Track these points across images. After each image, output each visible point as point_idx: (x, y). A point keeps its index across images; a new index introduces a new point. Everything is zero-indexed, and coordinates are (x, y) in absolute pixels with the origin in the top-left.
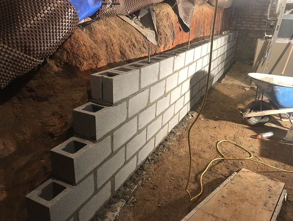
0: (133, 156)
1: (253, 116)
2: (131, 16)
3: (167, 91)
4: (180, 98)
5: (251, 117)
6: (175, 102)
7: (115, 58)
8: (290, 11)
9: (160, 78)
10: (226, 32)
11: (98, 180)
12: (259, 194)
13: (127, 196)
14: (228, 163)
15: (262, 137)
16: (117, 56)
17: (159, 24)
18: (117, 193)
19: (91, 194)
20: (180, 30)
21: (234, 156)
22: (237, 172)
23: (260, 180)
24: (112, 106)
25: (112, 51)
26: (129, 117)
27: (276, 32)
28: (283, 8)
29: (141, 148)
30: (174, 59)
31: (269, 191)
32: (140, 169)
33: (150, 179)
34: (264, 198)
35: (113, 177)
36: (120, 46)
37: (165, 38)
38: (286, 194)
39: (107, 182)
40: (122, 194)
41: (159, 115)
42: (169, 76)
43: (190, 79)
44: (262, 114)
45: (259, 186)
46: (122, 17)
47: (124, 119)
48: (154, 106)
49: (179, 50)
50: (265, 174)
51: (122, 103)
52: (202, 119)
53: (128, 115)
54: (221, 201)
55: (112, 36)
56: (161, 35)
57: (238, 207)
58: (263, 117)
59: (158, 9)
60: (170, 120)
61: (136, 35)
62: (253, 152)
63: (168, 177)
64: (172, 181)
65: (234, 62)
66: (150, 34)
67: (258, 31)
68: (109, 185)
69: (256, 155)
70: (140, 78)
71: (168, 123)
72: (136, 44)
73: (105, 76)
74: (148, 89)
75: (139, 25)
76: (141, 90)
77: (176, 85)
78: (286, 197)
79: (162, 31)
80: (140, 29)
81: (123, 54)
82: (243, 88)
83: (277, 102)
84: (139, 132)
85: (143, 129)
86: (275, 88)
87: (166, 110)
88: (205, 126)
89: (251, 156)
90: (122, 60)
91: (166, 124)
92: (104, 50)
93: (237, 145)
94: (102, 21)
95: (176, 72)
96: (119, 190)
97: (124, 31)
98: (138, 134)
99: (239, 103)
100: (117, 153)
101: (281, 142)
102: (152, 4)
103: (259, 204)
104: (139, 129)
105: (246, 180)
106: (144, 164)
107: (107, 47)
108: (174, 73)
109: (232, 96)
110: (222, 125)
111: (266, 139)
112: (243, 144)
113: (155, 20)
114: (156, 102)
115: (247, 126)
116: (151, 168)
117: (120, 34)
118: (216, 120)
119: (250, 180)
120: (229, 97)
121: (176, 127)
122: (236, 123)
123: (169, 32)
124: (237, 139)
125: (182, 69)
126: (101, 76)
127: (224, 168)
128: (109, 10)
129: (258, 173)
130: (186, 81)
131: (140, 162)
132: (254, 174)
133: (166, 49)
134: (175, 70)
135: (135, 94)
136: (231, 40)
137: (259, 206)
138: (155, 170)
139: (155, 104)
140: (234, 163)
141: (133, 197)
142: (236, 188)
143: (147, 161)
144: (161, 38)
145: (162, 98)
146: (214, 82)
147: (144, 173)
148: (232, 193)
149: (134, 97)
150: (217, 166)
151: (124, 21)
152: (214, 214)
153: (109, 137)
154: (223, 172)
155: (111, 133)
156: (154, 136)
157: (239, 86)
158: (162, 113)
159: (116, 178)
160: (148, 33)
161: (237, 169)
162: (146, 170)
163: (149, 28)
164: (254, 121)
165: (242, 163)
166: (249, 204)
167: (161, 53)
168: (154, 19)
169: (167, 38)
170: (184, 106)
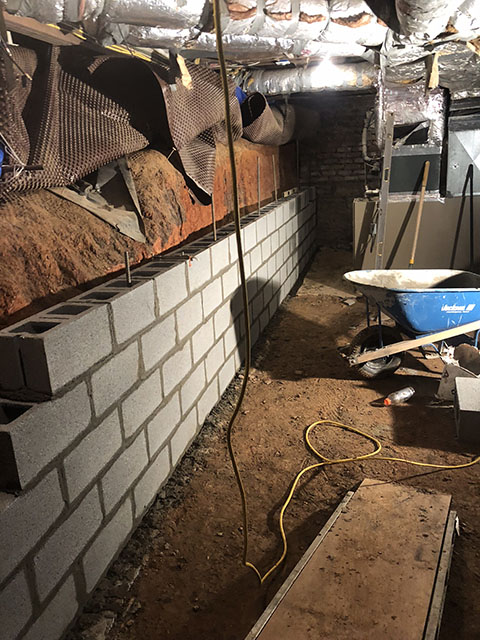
0: (122, 502)
1: (369, 360)
2: (78, 186)
3: (181, 338)
4: (214, 345)
5: (365, 363)
6: (205, 356)
7: (51, 285)
8: (404, 140)
9: (161, 314)
10: (291, 191)
11: (38, 581)
12: (403, 534)
13: (118, 601)
14: (333, 473)
15: (393, 401)
16: (53, 280)
17: (143, 195)
18: (94, 597)
19: (25, 620)
20: (193, 202)
21: (343, 453)
22: (354, 490)
23: (401, 499)
24: (50, 400)
25: (39, 270)
26: (97, 415)
27: (385, 183)
28: (389, 134)
29: (139, 478)
30: (186, 267)
31: (422, 521)
32: (141, 527)
33: (167, 546)
34: (415, 541)
35: (79, 561)
36: (60, 257)
37: (162, 224)
38: (457, 519)
39: (64, 579)
40: (106, 597)
41: (172, 394)
42: (182, 304)
43: (229, 301)
44: (385, 352)
45: (401, 514)
46: (57, 191)
47: (86, 423)
48: (156, 376)
49: (195, 245)
50: (410, 482)
51: (74, 387)
52: (269, 382)
53: (93, 412)
54: (326, 571)
55: (35, 237)
56: (151, 218)
57: (363, 577)
58: (388, 359)
59: (138, 165)
60: (199, 398)
61: (95, 226)
62: (381, 438)
63: (209, 532)
64: (218, 540)
65: (318, 250)
66: (125, 221)
67: (354, 181)
68: (70, 586)
69: (387, 442)
70: (111, 323)
71: (195, 404)
72: (96, 247)
73: (25, 335)
74: (136, 343)
75: (99, 204)
76: (117, 349)
77: (200, 321)
78: (457, 526)
79: (152, 211)
80: (102, 213)
81: (67, 272)
82: (343, 301)
83: (409, 324)
84: (127, 442)
85: (138, 433)
86: (401, 297)
87: (187, 377)
88: (276, 396)
89: (377, 448)
90: (66, 286)
91: (191, 409)
92: (21, 271)
93: (346, 429)
94: (10, 206)
95: (195, 293)
96: (97, 589)
97: (67, 222)
98: (127, 447)
99: (338, 334)
100: (79, 504)
101: (432, 405)
102: (124, 156)
103: (405, 557)
104: (127, 436)
105: (375, 506)
106: (152, 511)
107: (27, 262)
108: (191, 295)
109: (323, 321)
110: (311, 388)
111: (402, 405)
112: (358, 424)
113: (134, 187)
114: (160, 365)
115: (361, 383)
116: (168, 520)
117: (56, 230)
118: (296, 378)
119: (381, 503)
120: (316, 324)
121: (215, 410)
122: (338, 379)
123: (168, 212)
124: (344, 414)
125: (207, 283)
126: (15, 334)
127: (327, 487)
128: (23, 179)
129: (397, 482)
130: (220, 306)
131: (140, 511)
132: (390, 488)
133: (168, 246)
134: (192, 290)
135: (104, 361)
136: (302, 206)
137: (406, 563)
138: (177, 522)
139: (158, 370)
140: (345, 469)
141: (132, 600)
142: (356, 531)
143: (158, 503)
144: (152, 226)
145: (173, 355)
146: (283, 297)
147: (155, 533)
148: (348, 544)
149: (103, 368)
150: (310, 484)
151: (64, 198)
152: (315, 608)
153: (55, 472)
154: (326, 495)
155: (58, 463)
156: (168, 442)
157: (333, 299)
158: (179, 388)
159: (85, 563)
160: (121, 219)
161: (353, 482)
162: (158, 526)
163: (123, 207)
164: (372, 369)
165: (361, 466)
166: (386, 564)
167: (156, 258)
168: (132, 186)
169: (165, 224)
170: (226, 361)
